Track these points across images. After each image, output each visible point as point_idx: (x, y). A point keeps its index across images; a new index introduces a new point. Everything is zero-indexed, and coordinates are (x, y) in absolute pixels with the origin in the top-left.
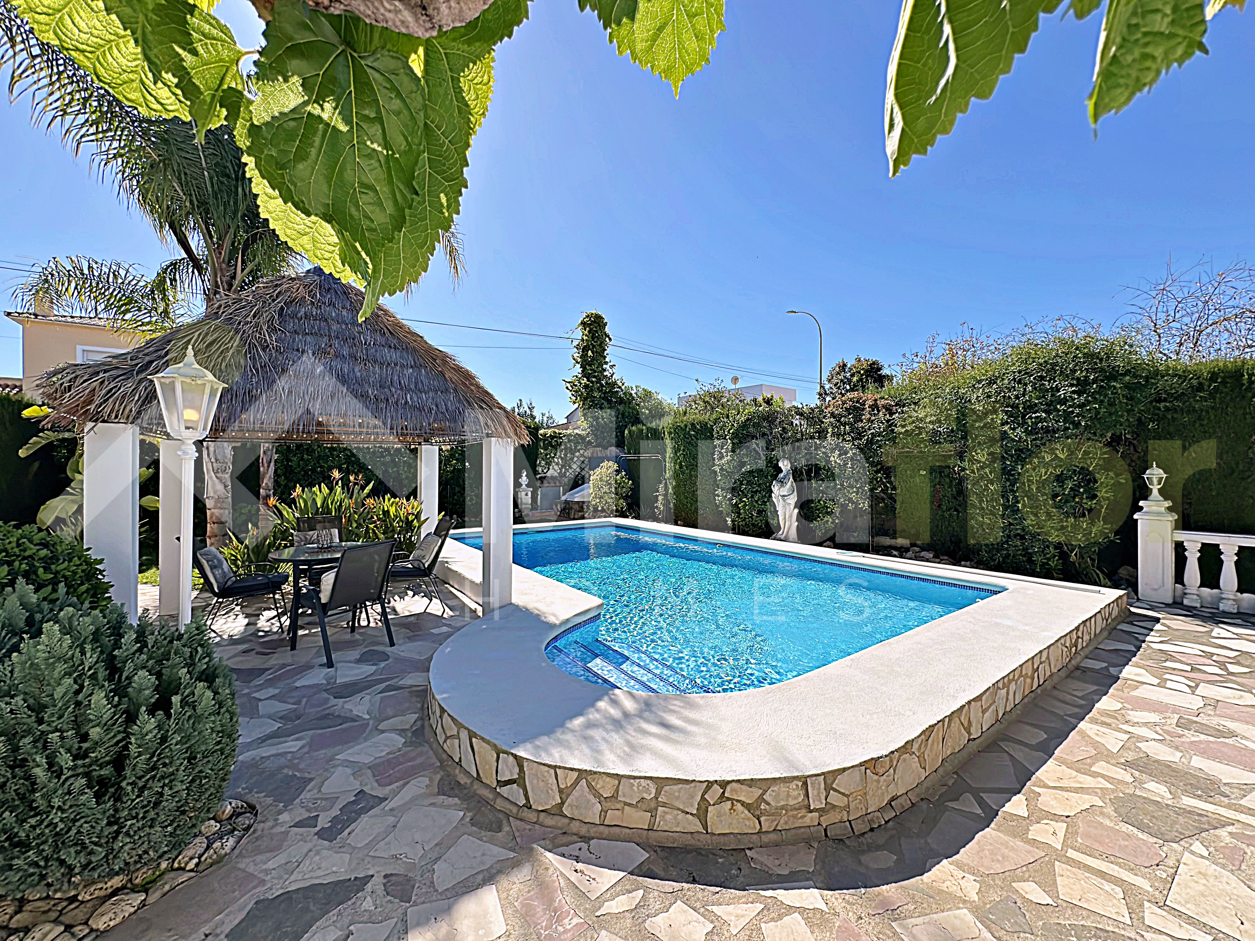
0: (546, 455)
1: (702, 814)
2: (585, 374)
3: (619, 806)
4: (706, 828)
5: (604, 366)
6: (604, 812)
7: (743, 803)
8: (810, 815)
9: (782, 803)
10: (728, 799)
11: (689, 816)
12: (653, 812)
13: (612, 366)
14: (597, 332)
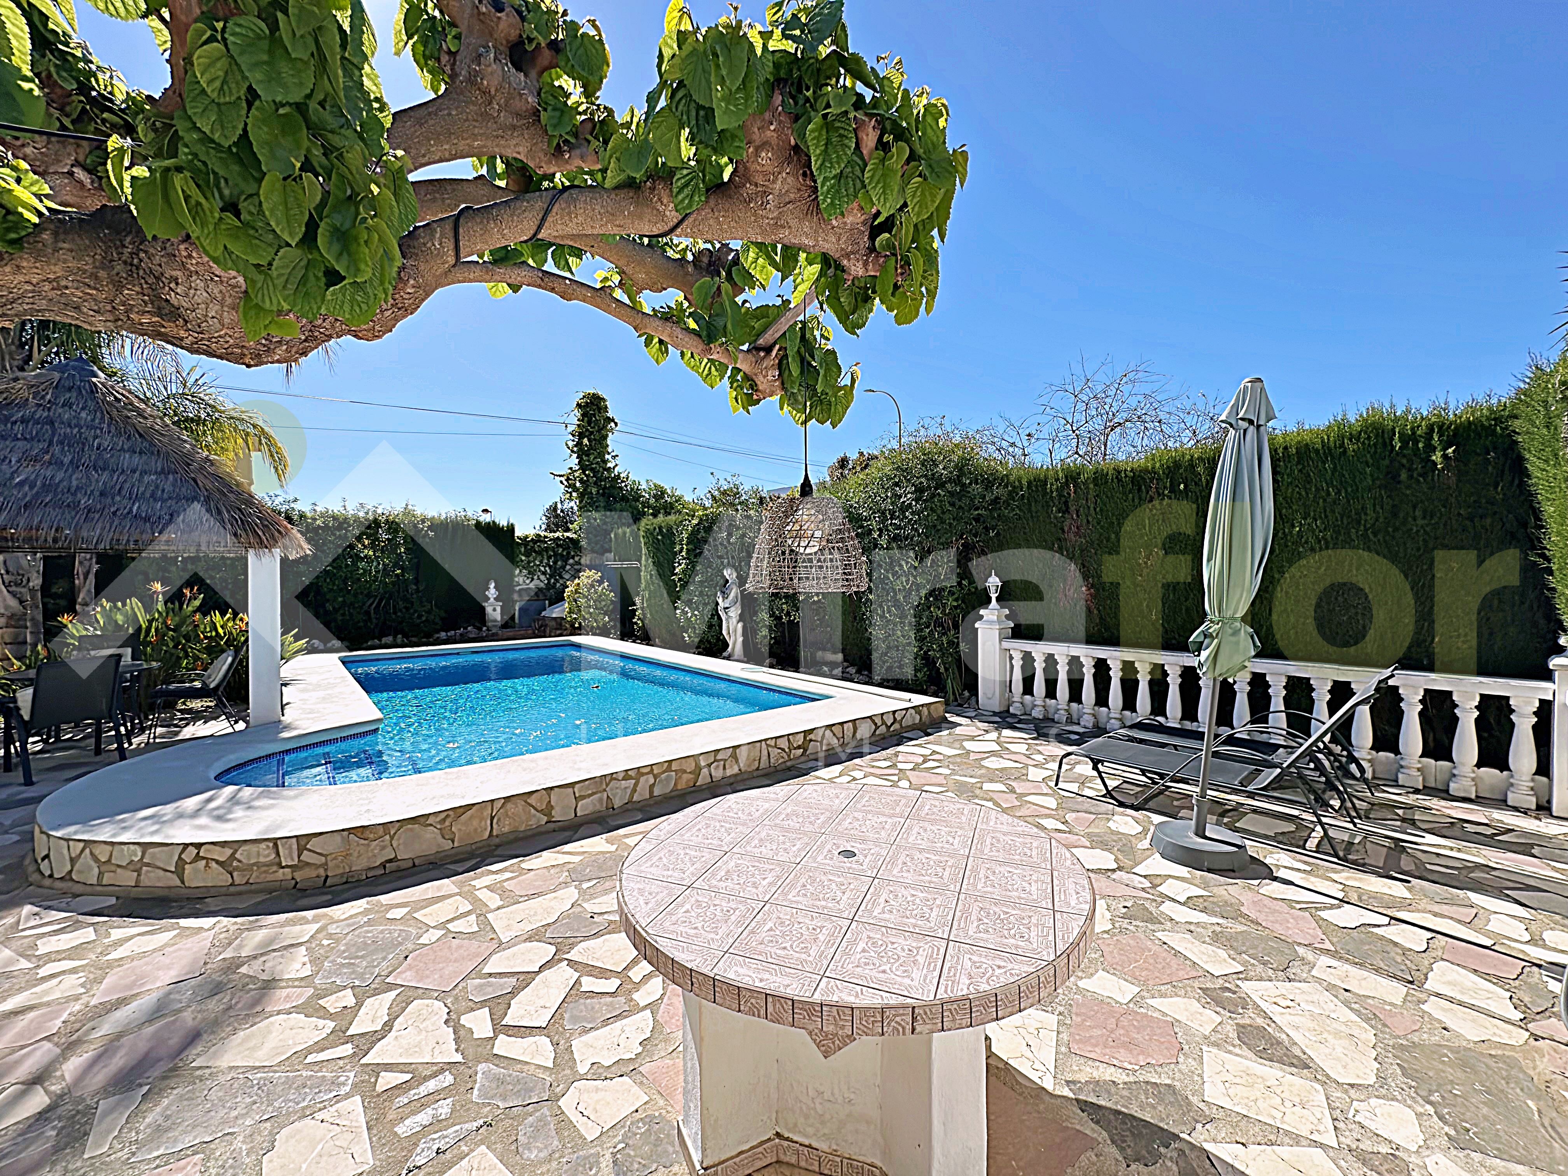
0: (529, 562)
1: (179, 872)
2: (583, 467)
3: (113, 868)
4: (183, 882)
5: (607, 456)
6: (101, 874)
7: (217, 862)
8: (281, 870)
9: (253, 861)
10: (203, 858)
11: (169, 874)
12: (139, 871)
13: (614, 457)
14: (594, 415)
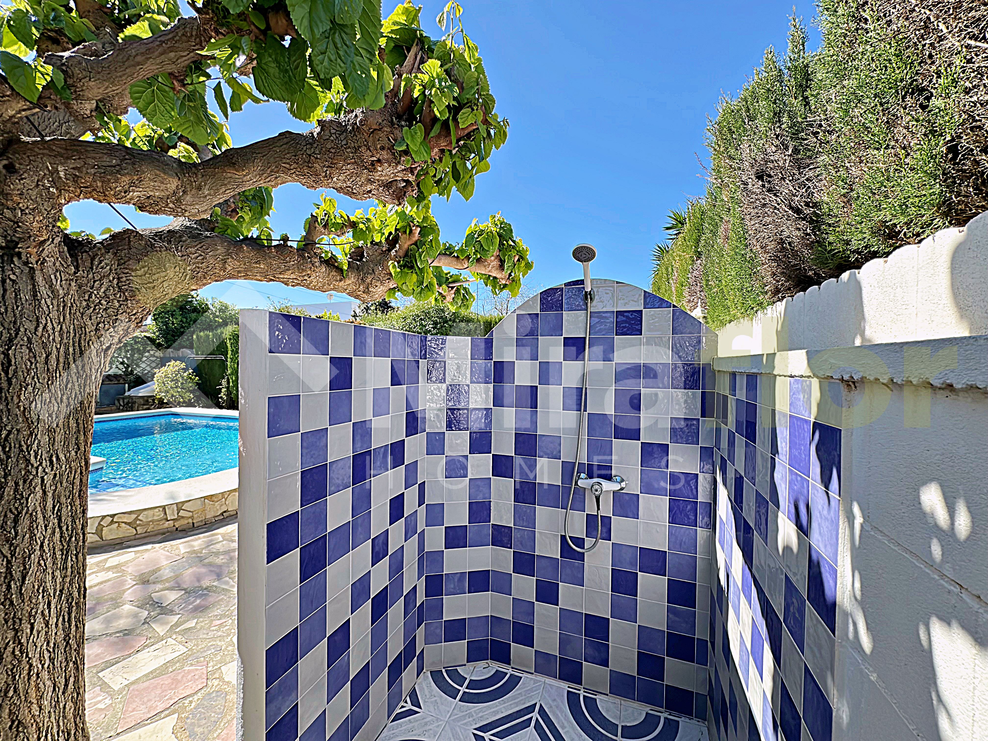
1: (99, 532)
4: (101, 538)
7: (125, 523)
8: (168, 522)
9: (150, 519)
10: (116, 522)
